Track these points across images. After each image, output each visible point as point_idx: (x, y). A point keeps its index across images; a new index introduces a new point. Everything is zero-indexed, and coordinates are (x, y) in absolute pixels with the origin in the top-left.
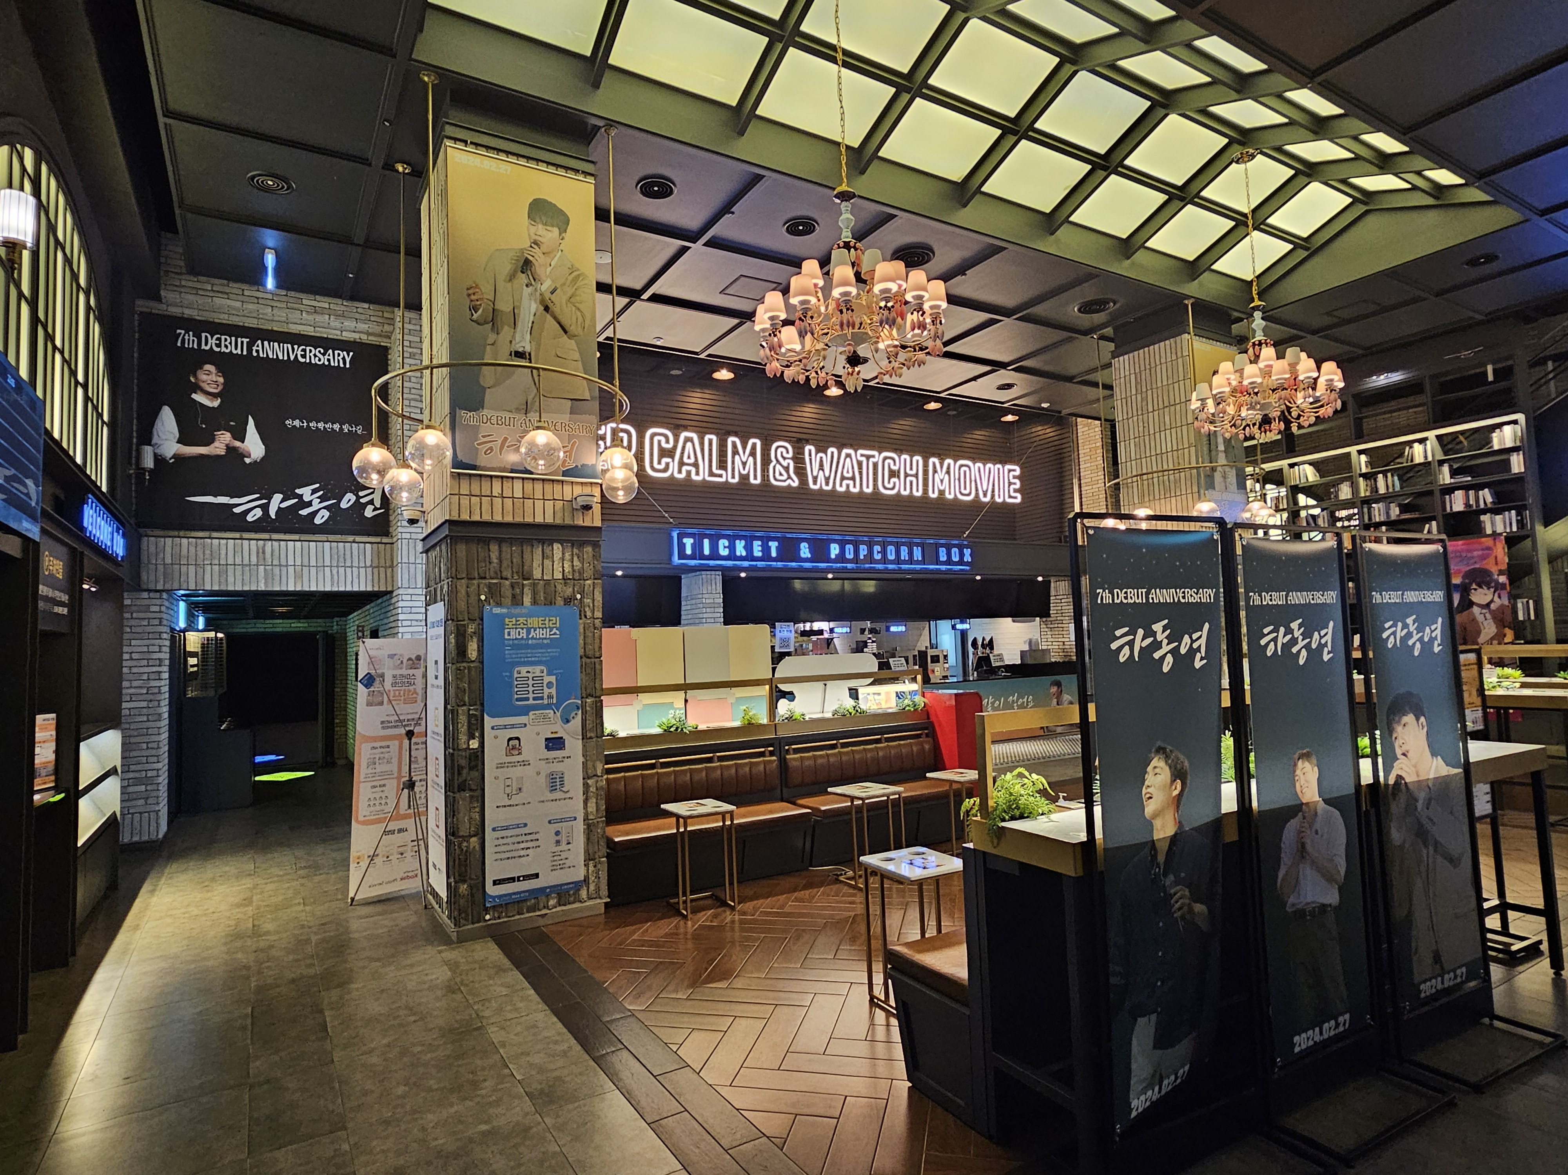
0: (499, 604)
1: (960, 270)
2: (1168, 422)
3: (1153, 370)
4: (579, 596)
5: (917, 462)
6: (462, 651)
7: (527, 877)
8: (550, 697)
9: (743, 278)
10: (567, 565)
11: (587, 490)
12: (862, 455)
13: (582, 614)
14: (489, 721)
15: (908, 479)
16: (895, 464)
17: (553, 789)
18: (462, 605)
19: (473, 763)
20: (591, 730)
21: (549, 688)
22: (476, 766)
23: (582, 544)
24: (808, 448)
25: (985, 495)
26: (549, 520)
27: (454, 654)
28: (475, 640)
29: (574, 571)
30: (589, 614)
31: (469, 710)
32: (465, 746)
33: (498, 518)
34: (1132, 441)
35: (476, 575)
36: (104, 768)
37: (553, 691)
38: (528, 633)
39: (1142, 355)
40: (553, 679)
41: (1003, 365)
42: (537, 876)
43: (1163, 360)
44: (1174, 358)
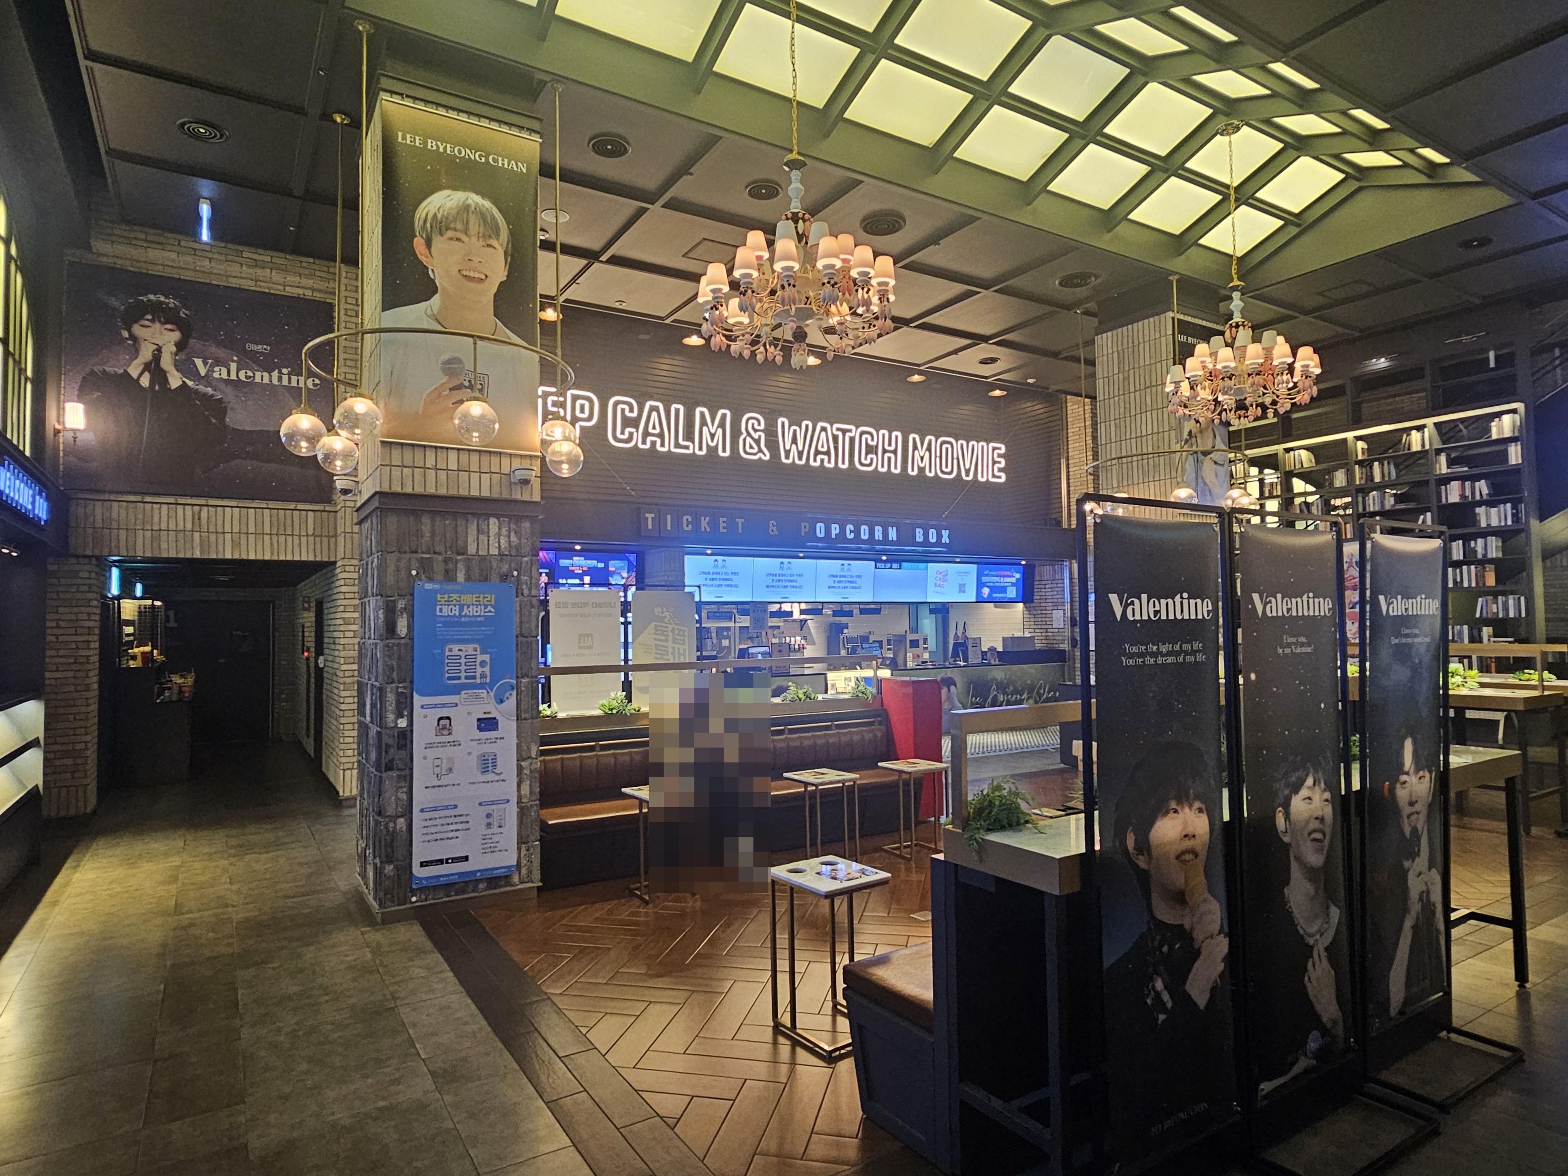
0: (430, 579)
1: (934, 239)
2: (1149, 403)
3: (1136, 349)
4: (515, 573)
5: (897, 437)
6: (390, 628)
7: (455, 860)
8: (483, 676)
9: (706, 242)
10: (503, 541)
11: (526, 464)
12: (838, 429)
13: (519, 593)
14: (418, 700)
15: (886, 455)
16: (873, 440)
17: (485, 772)
18: (390, 579)
19: (402, 742)
20: (526, 711)
21: (482, 667)
22: (405, 746)
23: (519, 519)
24: (780, 420)
25: (967, 475)
26: (486, 493)
27: (382, 630)
28: (405, 616)
29: (510, 546)
30: (526, 592)
31: (398, 688)
32: (392, 725)
33: (431, 490)
34: (1112, 423)
35: (407, 549)
36: (24, 739)
37: (487, 670)
38: (461, 610)
39: (1125, 333)
40: (487, 658)
41: (985, 339)
42: (466, 858)
43: (1147, 339)
44: (1158, 336)
